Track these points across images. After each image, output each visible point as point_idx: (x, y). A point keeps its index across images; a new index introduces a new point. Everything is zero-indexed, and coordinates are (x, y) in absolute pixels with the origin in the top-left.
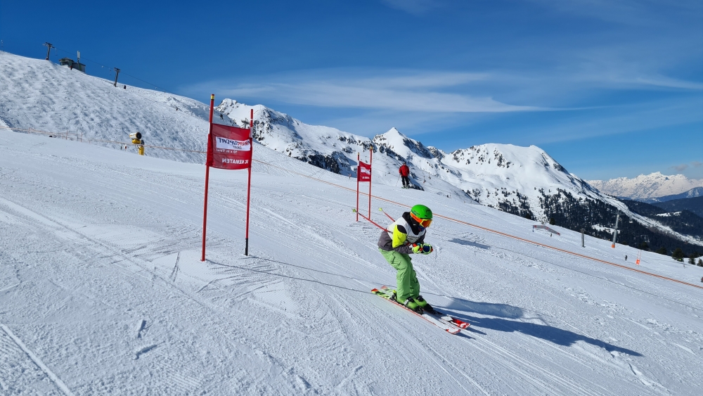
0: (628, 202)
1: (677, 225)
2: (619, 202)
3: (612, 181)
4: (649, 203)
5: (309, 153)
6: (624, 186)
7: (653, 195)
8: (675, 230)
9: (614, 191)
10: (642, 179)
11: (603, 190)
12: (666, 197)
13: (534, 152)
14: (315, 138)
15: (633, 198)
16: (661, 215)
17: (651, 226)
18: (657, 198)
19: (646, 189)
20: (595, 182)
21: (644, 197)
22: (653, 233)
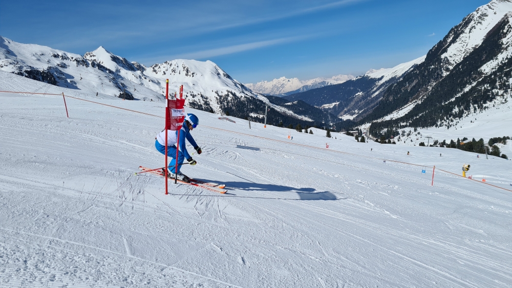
0: (269, 97)
1: (296, 110)
2: (264, 97)
3: (259, 84)
4: (280, 97)
5: (25, 69)
6: (266, 87)
7: (282, 92)
8: (295, 113)
9: (260, 90)
10: (275, 81)
11: (254, 90)
12: (289, 92)
13: (210, 65)
14: (28, 55)
15: (271, 94)
16: (287, 104)
17: (282, 111)
18: (284, 94)
19: (278, 88)
20: (249, 85)
21: (277, 93)
22: (283, 116)
